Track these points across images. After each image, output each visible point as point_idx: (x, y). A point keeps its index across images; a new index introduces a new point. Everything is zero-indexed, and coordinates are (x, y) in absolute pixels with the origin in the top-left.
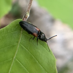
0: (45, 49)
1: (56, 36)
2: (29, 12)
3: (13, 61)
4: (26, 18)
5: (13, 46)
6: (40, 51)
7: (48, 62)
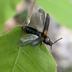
0: (46, 54)
1: (62, 38)
2: (29, 18)
3: (15, 66)
4: (27, 24)
5: (14, 52)
6: (41, 56)
7: (49, 67)
